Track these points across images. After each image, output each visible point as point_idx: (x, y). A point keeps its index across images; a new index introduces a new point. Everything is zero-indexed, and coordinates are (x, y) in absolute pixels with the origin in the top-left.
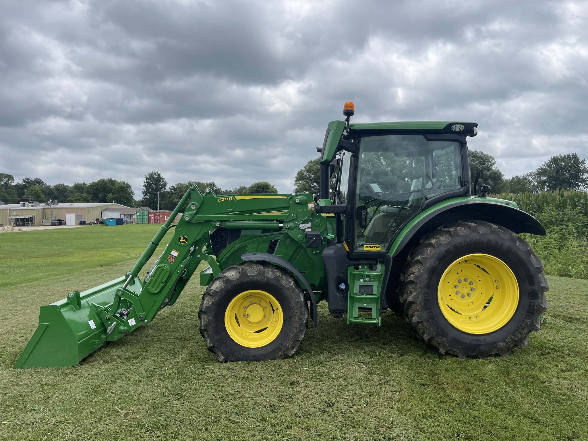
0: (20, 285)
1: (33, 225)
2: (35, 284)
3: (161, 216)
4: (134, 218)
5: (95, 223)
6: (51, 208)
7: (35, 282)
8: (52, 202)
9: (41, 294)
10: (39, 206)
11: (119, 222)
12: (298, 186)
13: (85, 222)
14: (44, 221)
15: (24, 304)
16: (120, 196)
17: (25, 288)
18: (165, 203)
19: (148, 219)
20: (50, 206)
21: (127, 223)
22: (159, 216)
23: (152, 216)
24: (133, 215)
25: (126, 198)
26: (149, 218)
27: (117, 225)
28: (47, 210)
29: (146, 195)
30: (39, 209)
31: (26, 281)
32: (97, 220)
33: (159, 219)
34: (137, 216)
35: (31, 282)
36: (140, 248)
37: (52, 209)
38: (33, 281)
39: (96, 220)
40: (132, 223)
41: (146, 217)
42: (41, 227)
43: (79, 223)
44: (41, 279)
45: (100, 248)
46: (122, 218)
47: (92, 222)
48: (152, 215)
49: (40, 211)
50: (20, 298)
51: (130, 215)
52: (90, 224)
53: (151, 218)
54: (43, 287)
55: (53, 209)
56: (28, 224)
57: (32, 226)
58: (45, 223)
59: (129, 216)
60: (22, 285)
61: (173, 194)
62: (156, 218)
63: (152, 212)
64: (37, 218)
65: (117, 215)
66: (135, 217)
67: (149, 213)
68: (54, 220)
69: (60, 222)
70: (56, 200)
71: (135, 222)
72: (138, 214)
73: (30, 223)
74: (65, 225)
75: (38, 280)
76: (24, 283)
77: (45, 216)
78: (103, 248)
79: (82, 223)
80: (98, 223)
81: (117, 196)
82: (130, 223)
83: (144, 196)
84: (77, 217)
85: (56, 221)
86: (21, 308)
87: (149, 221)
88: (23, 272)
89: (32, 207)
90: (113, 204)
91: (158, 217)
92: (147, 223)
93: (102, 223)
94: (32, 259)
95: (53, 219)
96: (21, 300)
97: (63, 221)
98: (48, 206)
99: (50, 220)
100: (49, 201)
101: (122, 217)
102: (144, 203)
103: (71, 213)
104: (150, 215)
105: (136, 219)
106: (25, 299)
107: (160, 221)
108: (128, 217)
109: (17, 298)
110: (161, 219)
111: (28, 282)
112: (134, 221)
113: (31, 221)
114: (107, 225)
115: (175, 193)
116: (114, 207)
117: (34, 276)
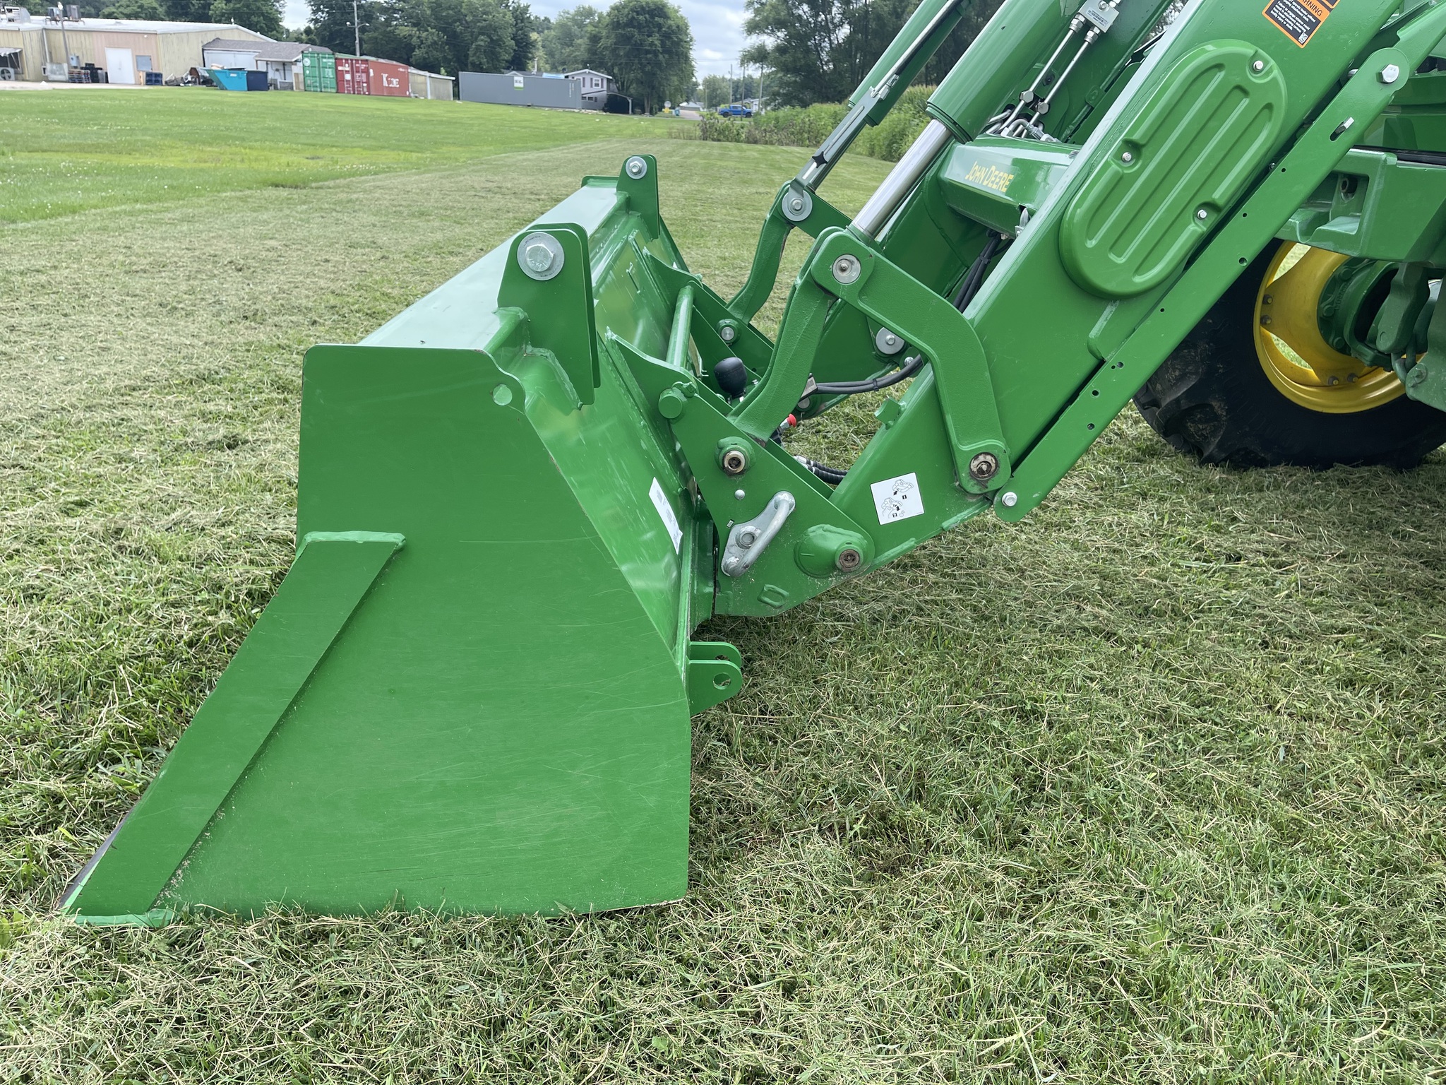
0: (12, 226)
1: (19, 76)
2: (67, 224)
3: (372, 74)
4: (297, 75)
5: (189, 82)
6: (63, 30)
7: (69, 219)
8: (65, 13)
9: (105, 261)
10: (30, 21)
11: (257, 81)
12: (757, 12)
13: (160, 75)
14: (48, 67)
15: (43, 301)
16: (248, 7)
17: (34, 237)
18: (376, 38)
19: (334, 81)
20: (59, 24)
21: (276, 88)
22: (366, 71)
23: (347, 72)
24: (292, 63)
25: (263, 14)
26: (339, 76)
27: (249, 89)
28: (52, 35)
29: (319, 10)
30: (30, 31)
31: (33, 214)
32: (193, 71)
33: (368, 82)
34: (304, 67)
35: (52, 216)
36: (356, 150)
37: (66, 33)
38: (60, 215)
39: (191, 73)
40: (292, 89)
41: (330, 73)
42: (44, 83)
43: (143, 79)
44: (85, 210)
45: (237, 139)
46: (260, 69)
47: (179, 76)
48: (348, 69)
49: (35, 37)
50: (22, 273)
51: (284, 64)
52: (175, 83)
53: (343, 77)
54: (104, 238)
55: (69, 33)
56: (6, 75)
57: (17, 79)
58: (53, 72)
59: (281, 67)
60: (21, 225)
61: (395, 11)
62: (357, 79)
63: (347, 60)
64: (30, 57)
65: (248, 62)
66: (297, 69)
67: (338, 62)
68: (76, 67)
69: (93, 74)
70: (74, 7)
71: (298, 88)
72: (307, 62)
73: (11, 70)
74: (107, 82)
75: (74, 212)
76: (26, 220)
77: (50, 53)
78: (243, 139)
79: (153, 79)
80: (195, 82)
81: (238, 6)
82: (284, 89)
83: (314, 12)
84: (139, 60)
85: (82, 68)
86: (35, 319)
87: (340, 87)
88: (16, 185)
89: (11, 24)
90: (232, 29)
91: (364, 75)
92: (334, 91)
93: (207, 82)
94: (38, 155)
95: (74, 63)
96: (29, 280)
97: (99, 71)
98: (53, 22)
99: (65, 66)
100: (55, 9)
101: (262, 68)
102: (313, 36)
103: (119, 47)
104: (340, 68)
105: (301, 77)
106: (43, 278)
107: (369, 90)
108: (277, 70)
109: (8, 272)
110: (372, 81)
111: (42, 218)
112: (297, 83)
113: (14, 66)
114: (223, 88)
115: (402, 10)
116: (236, 38)
117: (58, 199)
